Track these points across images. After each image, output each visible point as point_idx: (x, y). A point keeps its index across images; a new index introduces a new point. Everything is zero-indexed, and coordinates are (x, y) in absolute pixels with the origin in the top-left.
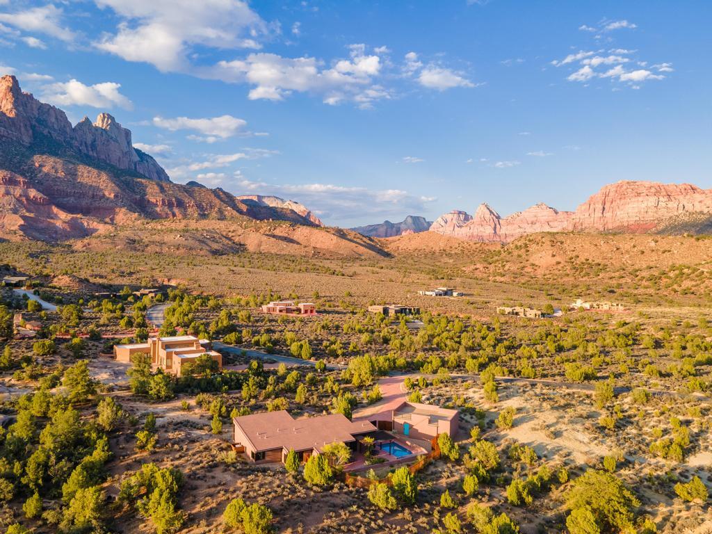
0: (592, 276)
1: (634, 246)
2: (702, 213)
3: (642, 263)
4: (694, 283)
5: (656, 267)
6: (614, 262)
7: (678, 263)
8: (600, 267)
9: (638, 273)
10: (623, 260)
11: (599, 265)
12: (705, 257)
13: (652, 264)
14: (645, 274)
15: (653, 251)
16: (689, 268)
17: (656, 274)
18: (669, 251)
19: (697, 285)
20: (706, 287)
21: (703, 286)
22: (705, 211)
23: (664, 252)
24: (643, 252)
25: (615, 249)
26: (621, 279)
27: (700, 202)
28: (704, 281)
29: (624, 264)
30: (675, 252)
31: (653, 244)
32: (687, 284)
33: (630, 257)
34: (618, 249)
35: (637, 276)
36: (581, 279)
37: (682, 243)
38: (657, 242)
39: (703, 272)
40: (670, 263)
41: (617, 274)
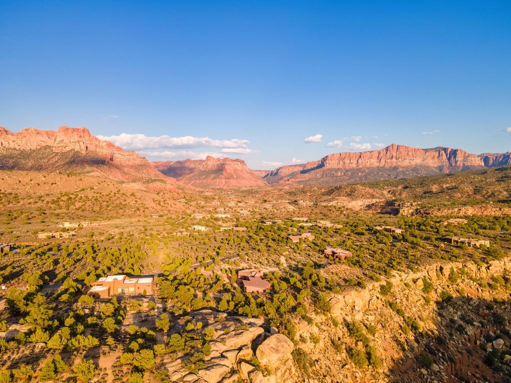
0: (14, 203)
1: (31, 180)
2: (15, 149)
3: (41, 192)
4: (82, 204)
5: (52, 194)
6: (20, 191)
7: (64, 191)
8: (13, 195)
9: (42, 199)
10: (27, 190)
11: (12, 194)
12: (76, 187)
13: (47, 192)
14: (48, 199)
15: (45, 183)
16: (72, 194)
17: (55, 199)
18: (55, 183)
19: (84, 205)
20: (89, 206)
21: (87, 205)
22: (18, 148)
23: (52, 184)
24: (39, 185)
25: (18, 182)
26: (36, 204)
27: (13, 141)
28: (86, 203)
29: (28, 192)
30: (59, 184)
31: (43, 179)
32: (78, 205)
33: (31, 187)
34: (20, 182)
35: (43, 201)
36: (8, 206)
37: (61, 178)
38: (45, 177)
39: (81, 197)
40: (59, 192)
41: (31, 200)
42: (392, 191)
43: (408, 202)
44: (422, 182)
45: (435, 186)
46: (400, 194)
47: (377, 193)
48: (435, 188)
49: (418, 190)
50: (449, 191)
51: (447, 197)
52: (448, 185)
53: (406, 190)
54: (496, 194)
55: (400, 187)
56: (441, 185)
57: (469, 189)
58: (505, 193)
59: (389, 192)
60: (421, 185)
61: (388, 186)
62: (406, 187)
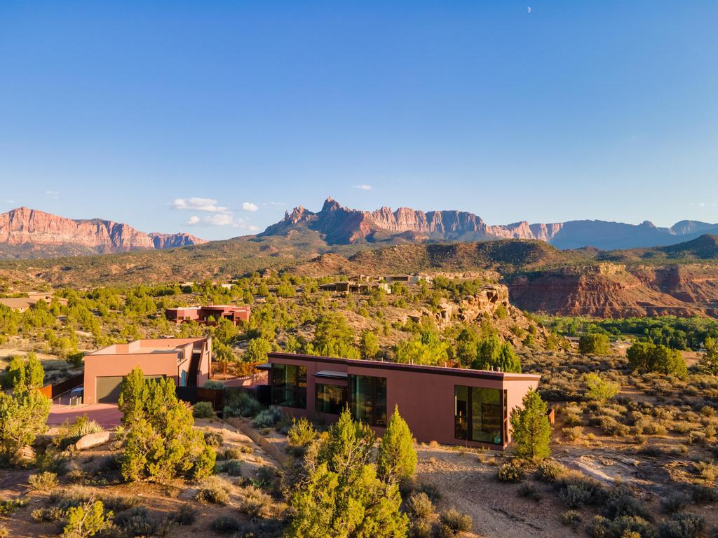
42: (44, 274)
43: (84, 287)
44: (93, 262)
45: (115, 266)
46: (60, 278)
47: (17, 276)
48: (115, 269)
49: (89, 271)
50: (141, 271)
51: (141, 279)
52: (132, 265)
53: (68, 272)
54: (199, 274)
55: (55, 269)
56: (123, 265)
57: (166, 268)
58: (208, 273)
59: (38, 275)
60: (92, 264)
61: (32, 266)
62: (68, 269)
